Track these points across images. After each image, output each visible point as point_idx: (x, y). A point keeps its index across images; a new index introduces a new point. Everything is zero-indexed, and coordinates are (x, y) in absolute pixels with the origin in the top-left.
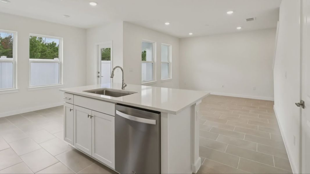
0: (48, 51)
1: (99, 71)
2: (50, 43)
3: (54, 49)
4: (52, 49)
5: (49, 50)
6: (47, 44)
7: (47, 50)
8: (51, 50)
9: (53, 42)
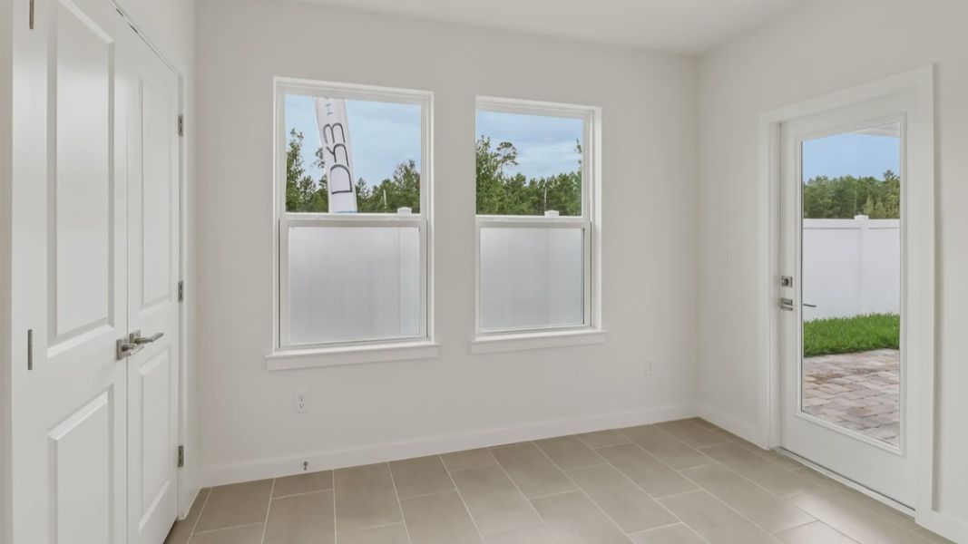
0: (507, 200)
1: (788, 274)
2: (512, 179)
3: (521, 192)
4: (516, 193)
5: (510, 197)
6: (505, 182)
7: (505, 196)
8: (515, 197)
9: (518, 175)
